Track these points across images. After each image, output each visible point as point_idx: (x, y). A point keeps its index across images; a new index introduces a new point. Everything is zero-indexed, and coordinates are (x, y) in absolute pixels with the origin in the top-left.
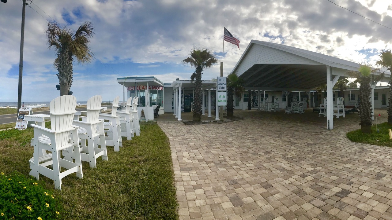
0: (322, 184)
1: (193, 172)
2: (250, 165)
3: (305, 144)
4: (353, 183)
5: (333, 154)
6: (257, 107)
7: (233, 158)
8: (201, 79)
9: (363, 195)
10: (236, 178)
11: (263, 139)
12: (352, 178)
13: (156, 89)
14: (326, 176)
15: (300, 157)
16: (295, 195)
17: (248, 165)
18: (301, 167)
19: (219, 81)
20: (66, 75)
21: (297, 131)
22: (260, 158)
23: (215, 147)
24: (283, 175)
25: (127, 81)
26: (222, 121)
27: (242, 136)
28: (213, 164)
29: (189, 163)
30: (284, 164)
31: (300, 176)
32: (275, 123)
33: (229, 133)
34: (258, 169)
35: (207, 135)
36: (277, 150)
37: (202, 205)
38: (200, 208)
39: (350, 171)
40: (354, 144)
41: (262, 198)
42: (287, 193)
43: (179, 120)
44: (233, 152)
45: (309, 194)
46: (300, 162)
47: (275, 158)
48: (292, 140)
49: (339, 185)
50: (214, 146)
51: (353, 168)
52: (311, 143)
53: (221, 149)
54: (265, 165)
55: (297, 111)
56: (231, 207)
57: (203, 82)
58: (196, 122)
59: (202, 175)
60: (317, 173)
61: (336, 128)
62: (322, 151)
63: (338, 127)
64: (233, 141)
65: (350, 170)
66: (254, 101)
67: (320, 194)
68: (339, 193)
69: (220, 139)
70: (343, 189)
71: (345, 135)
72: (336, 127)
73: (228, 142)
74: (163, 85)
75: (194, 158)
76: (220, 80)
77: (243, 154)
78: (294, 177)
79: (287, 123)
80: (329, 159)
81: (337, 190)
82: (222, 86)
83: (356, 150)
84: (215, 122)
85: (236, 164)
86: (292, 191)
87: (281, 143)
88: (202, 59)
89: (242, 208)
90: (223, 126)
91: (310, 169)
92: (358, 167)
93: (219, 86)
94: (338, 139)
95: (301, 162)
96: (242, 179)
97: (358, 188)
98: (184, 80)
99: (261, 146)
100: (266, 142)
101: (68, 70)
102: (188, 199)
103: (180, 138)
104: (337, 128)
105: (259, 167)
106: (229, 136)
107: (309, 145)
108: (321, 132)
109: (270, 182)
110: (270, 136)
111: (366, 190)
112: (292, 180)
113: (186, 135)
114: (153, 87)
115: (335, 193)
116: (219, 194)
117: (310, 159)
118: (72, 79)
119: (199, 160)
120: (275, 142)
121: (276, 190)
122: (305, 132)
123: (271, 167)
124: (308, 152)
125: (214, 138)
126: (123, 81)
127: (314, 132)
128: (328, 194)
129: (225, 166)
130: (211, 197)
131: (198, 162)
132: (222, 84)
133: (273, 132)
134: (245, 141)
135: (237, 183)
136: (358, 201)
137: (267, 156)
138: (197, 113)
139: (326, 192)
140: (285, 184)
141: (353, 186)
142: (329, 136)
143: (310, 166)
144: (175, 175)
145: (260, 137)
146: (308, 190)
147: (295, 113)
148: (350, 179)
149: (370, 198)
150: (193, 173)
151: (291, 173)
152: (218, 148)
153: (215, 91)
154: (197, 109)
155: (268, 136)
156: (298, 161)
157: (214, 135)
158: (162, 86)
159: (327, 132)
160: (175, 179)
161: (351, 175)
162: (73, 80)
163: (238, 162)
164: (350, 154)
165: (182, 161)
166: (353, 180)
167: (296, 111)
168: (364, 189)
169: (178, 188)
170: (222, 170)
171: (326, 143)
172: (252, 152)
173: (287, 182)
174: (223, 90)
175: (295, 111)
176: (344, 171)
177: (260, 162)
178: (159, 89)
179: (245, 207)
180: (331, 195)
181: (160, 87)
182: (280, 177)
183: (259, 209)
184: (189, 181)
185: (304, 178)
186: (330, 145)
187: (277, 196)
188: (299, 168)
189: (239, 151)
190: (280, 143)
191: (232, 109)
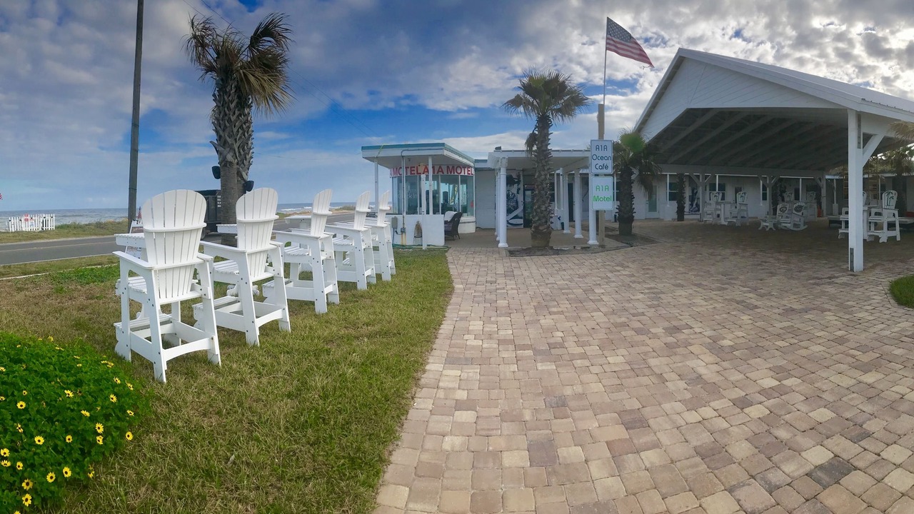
0: (783, 434)
1: (472, 369)
2: (617, 359)
3: (780, 311)
4: (868, 435)
5: (841, 341)
6: (697, 213)
7: (585, 339)
8: (549, 147)
9: (886, 480)
10: (568, 391)
11: (680, 292)
12: (869, 420)
13: (456, 174)
14: (804, 408)
15: (754, 345)
16: (698, 459)
17: (611, 360)
18: (747, 375)
19: (594, 152)
20: (230, 143)
21: (773, 274)
22: (649, 342)
23: (554, 310)
24: (688, 396)
25: (383, 153)
26: (602, 247)
27: (631, 284)
28: (529, 353)
29: (473, 347)
30: (704, 365)
31: (735, 402)
32: (728, 252)
33: (603, 275)
34: (632, 373)
35: (551, 280)
36: (700, 325)
37: (457, 449)
38: (448, 455)
39: (872, 394)
40: (904, 311)
41: (609, 455)
42: (679, 451)
43: (500, 245)
44: (591, 324)
45: (740, 464)
46: (748, 362)
47: (687, 344)
48: (752, 298)
49: (829, 440)
50: (554, 307)
51: (881, 386)
52: (796, 306)
53: (567, 314)
54: (653, 362)
55: (789, 225)
56: (522, 464)
57: (554, 155)
58: (539, 250)
59: (491, 377)
60: (783, 397)
61: (871, 267)
62: (816, 331)
63: (877, 265)
64: (602, 297)
65: (872, 392)
66: (692, 199)
67: (770, 464)
68: (821, 467)
69: (574, 291)
70: (836, 456)
71: (887, 288)
72: (871, 265)
73: (592, 298)
74: (472, 164)
75: (490, 336)
76: (597, 148)
77: (614, 329)
78: (716, 404)
79: (754, 255)
80: (827, 356)
81: (818, 456)
82: (601, 163)
83: (904, 330)
84: (586, 249)
85: (584, 356)
86: (695, 448)
87: (718, 306)
88: (548, 97)
89: (549, 474)
90: (600, 258)
91: (770, 382)
92: (895, 383)
93: (594, 163)
94: (869, 298)
95: (752, 362)
96: (582, 396)
97: (879, 455)
98: (511, 151)
99: (665, 312)
100: (686, 301)
101: (235, 130)
102: (429, 430)
103: (481, 288)
104: (873, 267)
105: (636, 368)
106: (599, 285)
107: (789, 311)
108: (830, 278)
109: (647, 411)
110: (699, 285)
111: (898, 461)
112: (707, 412)
113: (501, 281)
114: (448, 167)
115: (808, 468)
116: (508, 428)
117: (778, 353)
118: (251, 151)
119: (500, 342)
120: (705, 303)
121: (655, 438)
122: (792, 278)
123: (667, 369)
124: (782, 331)
125: (561, 289)
126: (375, 153)
127: (814, 278)
128: (790, 468)
129: (557, 359)
130: (484, 433)
131: (496, 346)
132: (602, 158)
133: (712, 275)
134: (632, 297)
135: (564, 405)
136: (865, 505)
137: (670, 340)
138: (541, 228)
139: (787, 460)
140: (683, 423)
141: (866, 447)
142: (848, 289)
143: (772, 373)
144: (424, 371)
145: (672, 288)
146: (741, 449)
147: (783, 228)
148: (864, 422)
149: (903, 495)
150: (473, 372)
151: (714, 390)
152: (562, 313)
153: (588, 174)
154: (539, 220)
155: (696, 285)
156: (743, 358)
157: (567, 280)
158: (469, 167)
159: (844, 279)
160: (423, 381)
161: (868, 408)
162: (253, 153)
163: (593, 350)
164: (885, 341)
165: (458, 341)
166: (872, 426)
167: (786, 225)
168: (893, 461)
169: (418, 403)
170: (544, 368)
171: (833, 308)
172: (638, 325)
173: (693, 417)
174: (605, 171)
175: (784, 225)
176: (855, 395)
177: (646, 353)
178: (462, 174)
179: (555, 472)
180: (796, 474)
181: (464, 168)
182: (680, 401)
183: (588, 484)
184: (454, 389)
185: (742, 409)
186: (840, 314)
187: (651, 457)
188: (741, 376)
189: (606, 322)
190: (716, 305)
191: (631, 219)
